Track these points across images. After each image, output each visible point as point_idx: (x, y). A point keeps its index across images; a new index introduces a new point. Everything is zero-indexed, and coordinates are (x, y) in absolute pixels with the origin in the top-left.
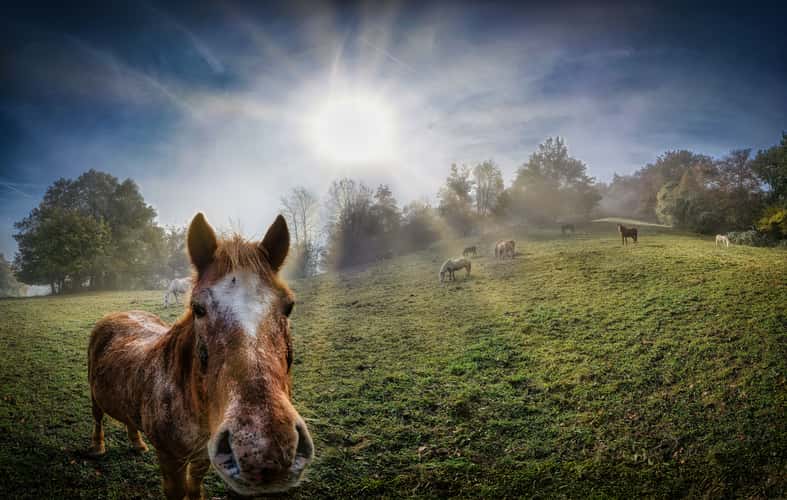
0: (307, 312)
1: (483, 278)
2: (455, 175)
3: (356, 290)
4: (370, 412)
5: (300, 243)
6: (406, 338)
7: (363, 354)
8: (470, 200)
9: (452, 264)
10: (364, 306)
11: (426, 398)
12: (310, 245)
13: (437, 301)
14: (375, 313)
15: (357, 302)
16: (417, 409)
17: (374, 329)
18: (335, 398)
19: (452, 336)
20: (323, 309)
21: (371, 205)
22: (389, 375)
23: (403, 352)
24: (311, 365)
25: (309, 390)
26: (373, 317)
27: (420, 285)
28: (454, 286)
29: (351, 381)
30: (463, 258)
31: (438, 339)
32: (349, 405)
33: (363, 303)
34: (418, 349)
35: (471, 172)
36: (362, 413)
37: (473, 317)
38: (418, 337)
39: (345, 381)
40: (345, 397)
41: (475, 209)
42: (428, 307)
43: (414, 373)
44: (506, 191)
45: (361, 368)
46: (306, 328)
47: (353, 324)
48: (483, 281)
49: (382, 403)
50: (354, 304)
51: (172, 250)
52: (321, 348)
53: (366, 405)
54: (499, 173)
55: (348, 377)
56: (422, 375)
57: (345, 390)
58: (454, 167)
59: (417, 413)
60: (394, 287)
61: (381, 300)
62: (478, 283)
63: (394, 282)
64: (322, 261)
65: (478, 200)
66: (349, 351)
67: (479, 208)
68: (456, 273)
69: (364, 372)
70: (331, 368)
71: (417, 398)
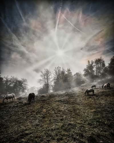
0: (47, 103)
1: (99, 95)
2: (89, 64)
3: (61, 97)
4: (64, 135)
5: (46, 84)
6: (74, 111)
7: (63, 115)
8: (94, 71)
9: (88, 90)
10: (63, 101)
11: (80, 132)
12: (49, 84)
13: (83, 101)
14: (66, 104)
15: (61, 100)
16: (77, 136)
17: (65, 108)
18: (55, 130)
19: (88, 112)
20: (52, 102)
21: (65, 74)
22: (69, 122)
23: (73, 116)
24: (48, 119)
25: (46, 127)
26: (65, 105)
27: (78, 96)
28: (89, 97)
29: (59, 124)
30: (91, 89)
31: (84, 113)
32: (58, 132)
33: (63, 100)
34: (78, 115)
35: (94, 62)
36: (62, 136)
37: (96, 107)
38: (78, 111)
39: (57, 124)
40: (57, 129)
41: (95, 74)
42: (81, 102)
43: (76, 123)
44: (106, 67)
45: (62, 120)
46: (47, 107)
47: (60, 106)
48: (99, 96)
49: (67, 132)
50: (60, 101)
51: (6, 85)
52: (51, 113)
53: (63, 133)
54: (104, 62)
55: (58, 123)
56: (79, 123)
57: (57, 127)
58: (89, 62)
59: (77, 137)
60: (71, 96)
61: (68, 100)
62: (97, 97)
63: (71, 95)
64: (52, 89)
65: (96, 71)
66: (58, 114)
67: (97, 74)
68: (89, 93)
69: (63, 121)
70: (53, 120)
71: (78, 132)
